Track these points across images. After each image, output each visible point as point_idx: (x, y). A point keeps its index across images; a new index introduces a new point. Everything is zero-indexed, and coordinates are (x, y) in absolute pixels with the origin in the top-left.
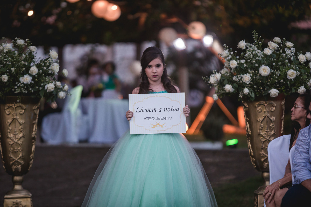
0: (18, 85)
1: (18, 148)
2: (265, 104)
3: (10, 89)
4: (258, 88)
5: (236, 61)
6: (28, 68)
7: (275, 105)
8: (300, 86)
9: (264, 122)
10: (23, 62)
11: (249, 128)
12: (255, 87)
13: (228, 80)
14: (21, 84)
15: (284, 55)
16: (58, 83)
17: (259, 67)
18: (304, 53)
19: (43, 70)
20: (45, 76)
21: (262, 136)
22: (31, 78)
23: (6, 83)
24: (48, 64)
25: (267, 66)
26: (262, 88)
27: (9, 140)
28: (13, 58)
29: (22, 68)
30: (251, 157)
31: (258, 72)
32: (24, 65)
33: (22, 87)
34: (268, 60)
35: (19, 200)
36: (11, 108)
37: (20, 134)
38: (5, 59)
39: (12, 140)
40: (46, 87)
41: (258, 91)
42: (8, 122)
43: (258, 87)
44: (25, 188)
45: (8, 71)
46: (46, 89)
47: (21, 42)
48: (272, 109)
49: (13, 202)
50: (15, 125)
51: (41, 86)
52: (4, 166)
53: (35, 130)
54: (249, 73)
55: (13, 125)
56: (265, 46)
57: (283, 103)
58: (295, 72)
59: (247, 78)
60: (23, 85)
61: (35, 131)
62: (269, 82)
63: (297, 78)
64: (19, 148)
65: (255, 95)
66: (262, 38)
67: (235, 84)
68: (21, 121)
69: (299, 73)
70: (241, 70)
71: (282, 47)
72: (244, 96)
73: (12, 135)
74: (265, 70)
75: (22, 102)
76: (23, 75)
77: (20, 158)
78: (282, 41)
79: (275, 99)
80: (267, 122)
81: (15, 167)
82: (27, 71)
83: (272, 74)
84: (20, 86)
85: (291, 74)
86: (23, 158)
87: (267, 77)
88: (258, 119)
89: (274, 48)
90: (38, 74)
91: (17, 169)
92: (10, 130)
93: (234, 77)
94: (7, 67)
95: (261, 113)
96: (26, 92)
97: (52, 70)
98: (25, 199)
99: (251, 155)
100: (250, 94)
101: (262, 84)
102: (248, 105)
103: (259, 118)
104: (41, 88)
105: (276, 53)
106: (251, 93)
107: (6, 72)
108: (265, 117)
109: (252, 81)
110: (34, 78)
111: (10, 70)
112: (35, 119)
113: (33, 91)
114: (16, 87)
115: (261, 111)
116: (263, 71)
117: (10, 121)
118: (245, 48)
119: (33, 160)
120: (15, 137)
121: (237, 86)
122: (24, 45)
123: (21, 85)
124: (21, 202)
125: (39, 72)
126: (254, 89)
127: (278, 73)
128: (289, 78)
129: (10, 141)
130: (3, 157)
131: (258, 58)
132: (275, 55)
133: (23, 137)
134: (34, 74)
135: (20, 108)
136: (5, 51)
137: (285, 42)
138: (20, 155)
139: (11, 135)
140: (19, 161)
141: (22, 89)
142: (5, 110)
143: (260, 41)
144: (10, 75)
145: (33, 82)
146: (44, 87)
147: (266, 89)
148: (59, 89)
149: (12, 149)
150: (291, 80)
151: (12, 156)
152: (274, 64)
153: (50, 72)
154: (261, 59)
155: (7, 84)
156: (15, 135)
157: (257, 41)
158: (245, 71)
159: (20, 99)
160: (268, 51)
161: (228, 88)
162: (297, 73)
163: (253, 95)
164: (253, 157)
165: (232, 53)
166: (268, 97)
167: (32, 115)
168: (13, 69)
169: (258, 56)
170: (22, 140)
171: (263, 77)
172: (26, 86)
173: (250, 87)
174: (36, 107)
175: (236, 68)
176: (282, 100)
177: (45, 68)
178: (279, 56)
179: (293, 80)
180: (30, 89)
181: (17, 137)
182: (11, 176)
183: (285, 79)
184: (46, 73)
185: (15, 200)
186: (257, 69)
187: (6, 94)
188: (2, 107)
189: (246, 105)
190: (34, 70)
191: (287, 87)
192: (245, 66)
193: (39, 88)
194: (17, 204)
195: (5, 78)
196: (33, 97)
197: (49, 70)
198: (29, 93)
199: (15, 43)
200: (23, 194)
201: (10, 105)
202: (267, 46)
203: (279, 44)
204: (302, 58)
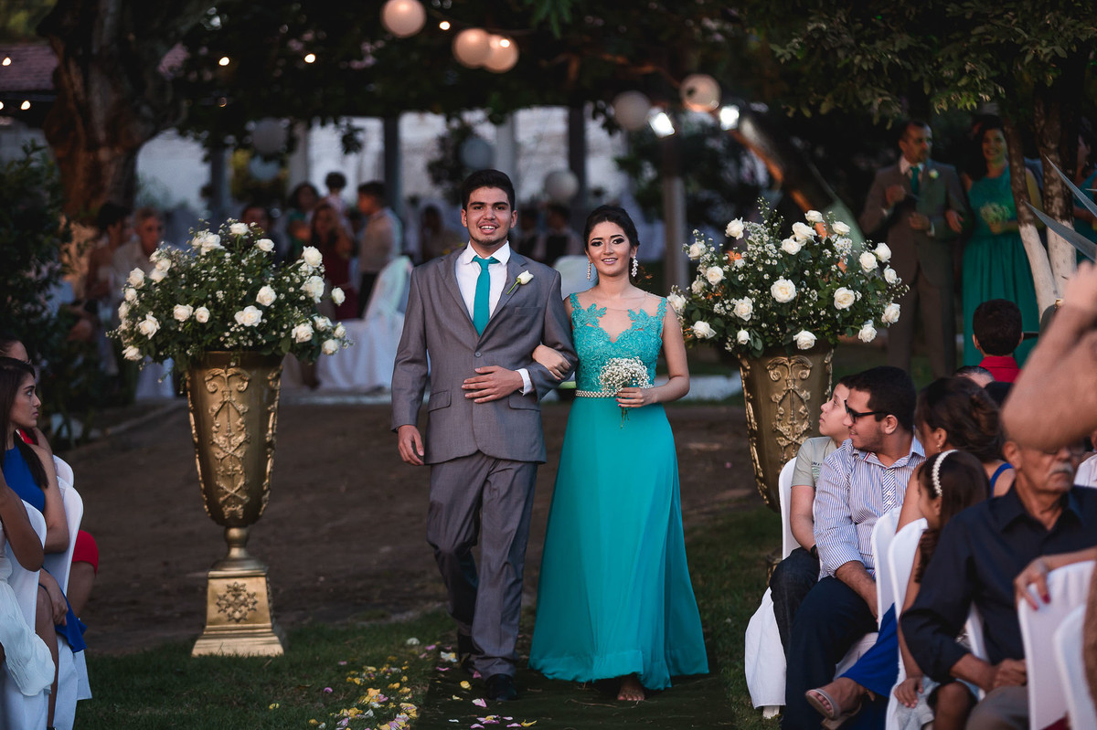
0: (232, 330)
1: (236, 466)
2: (787, 364)
3: (214, 337)
4: (770, 329)
5: (722, 267)
6: (254, 292)
7: (810, 365)
8: (863, 324)
9: (787, 402)
11: (752, 416)
12: (764, 325)
13: (701, 310)
15: (828, 252)
16: (323, 322)
17: (771, 281)
18: (873, 248)
19: (286, 292)
20: (292, 306)
21: (781, 434)
22: (260, 313)
23: (203, 325)
24: (298, 280)
25: (790, 281)
26: (779, 329)
27: (216, 450)
28: (220, 267)
29: (241, 289)
30: (757, 480)
31: (770, 294)
32: (245, 286)
33: (242, 334)
34: (795, 268)
35: (240, 582)
36: (218, 378)
37: (240, 435)
38: (203, 272)
39: (221, 449)
40: (294, 331)
41: (770, 336)
42: (212, 410)
43: (770, 325)
44: (253, 555)
45: (209, 296)
46: (293, 336)
47: (239, 229)
48: (802, 374)
49: (228, 587)
50: (229, 416)
51: (283, 330)
52: (206, 507)
53: (273, 425)
54: (750, 296)
55: (223, 416)
56: (786, 232)
57: (828, 359)
58: (851, 292)
59: (744, 308)
60: (242, 329)
61: (273, 428)
62: (795, 315)
63: (856, 304)
64: (238, 468)
65: (765, 345)
66: (778, 215)
67: (717, 320)
69: (859, 296)
70: (732, 288)
72: (738, 346)
73: (221, 438)
74: (784, 290)
75: (244, 364)
76: (243, 305)
77: (241, 488)
78: (824, 219)
79: (809, 353)
80: (792, 402)
81: (229, 509)
82: (251, 300)
83: (800, 299)
84: (235, 332)
85: (842, 299)
86: (244, 489)
87: (790, 305)
88: (773, 398)
89: (807, 237)
90: (277, 302)
91: (233, 514)
92: (217, 427)
93: (717, 306)
94: (207, 289)
95: (778, 384)
96: (251, 343)
97: (306, 293)
98: (254, 580)
99: (757, 476)
100: (752, 342)
101: (781, 320)
102: (750, 364)
103: (773, 393)
104: (282, 334)
105: (812, 250)
106: (755, 341)
107: (207, 300)
108: (789, 391)
109: (756, 314)
110: (266, 311)
111: (214, 294)
112: (272, 403)
113: (264, 342)
114: (227, 334)
115: (780, 379)
116: (779, 292)
117: (216, 407)
118: (741, 235)
119: (268, 493)
120: (230, 442)
121: (723, 325)
122: (247, 235)
123: (238, 330)
124: (245, 585)
125: (278, 299)
126: (761, 331)
127: (814, 295)
128: (839, 306)
129: (219, 451)
130: (203, 486)
131: (768, 262)
132: (809, 253)
133: (246, 442)
134: (267, 303)
135: (237, 377)
136: (203, 252)
137: (832, 221)
138: (241, 483)
139: (219, 439)
140: (238, 495)
141: (241, 338)
142: (205, 382)
143: (776, 221)
144: (215, 306)
145: (265, 321)
146: (289, 332)
147: (788, 330)
148: (323, 334)
149: (222, 469)
150: (844, 310)
151: (222, 485)
152: (807, 274)
153: (303, 298)
154: (775, 262)
155: (208, 328)
156: (229, 438)
157: (769, 221)
158: (741, 292)
159: (237, 360)
160: (791, 246)
161: (702, 328)
162: (856, 298)
163: (759, 346)
164: (762, 480)
165: (712, 248)
166: (793, 348)
167: (266, 392)
168: (220, 294)
169: (768, 257)
170: (244, 448)
171: (782, 304)
172: (250, 331)
173: (752, 326)
174: (274, 375)
175: (722, 282)
176: (825, 353)
177: (292, 289)
178: (818, 254)
179: (848, 310)
180: (260, 337)
181: (232, 443)
182: (223, 528)
183: (830, 306)
184: (293, 300)
185: (231, 582)
186: (766, 286)
187: (207, 348)
188: (198, 376)
189: (745, 363)
190: (267, 295)
191: (834, 324)
192: (740, 278)
193: (278, 335)
194: (236, 591)
195: (203, 314)
196: (266, 353)
197: (301, 293)
198: (257, 346)
199: (227, 229)
200: (250, 567)
201: (217, 371)
202: (789, 233)
203: (819, 228)
204: (868, 261)
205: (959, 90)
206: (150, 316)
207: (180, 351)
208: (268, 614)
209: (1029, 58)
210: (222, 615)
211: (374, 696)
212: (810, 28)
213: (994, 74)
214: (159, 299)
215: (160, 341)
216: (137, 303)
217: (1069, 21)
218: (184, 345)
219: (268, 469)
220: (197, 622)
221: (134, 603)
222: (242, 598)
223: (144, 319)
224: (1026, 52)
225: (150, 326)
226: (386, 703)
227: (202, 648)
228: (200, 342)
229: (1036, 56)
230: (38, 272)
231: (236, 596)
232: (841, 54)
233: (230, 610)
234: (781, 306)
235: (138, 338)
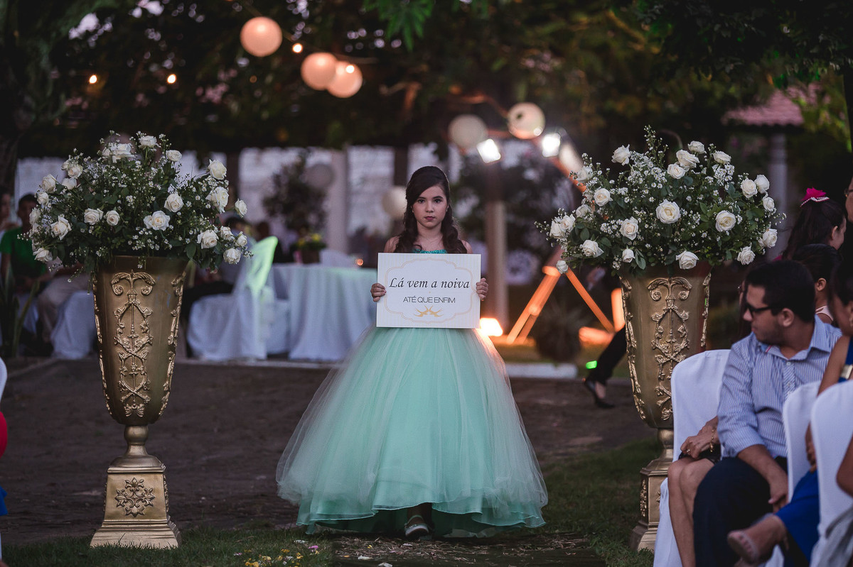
0: (141, 233)
1: (139, 366)
2: (668, 284)
3: (123, 241)
4: (653, 250)
5: (609, 190)
6: (163, 196)
7: (690, 286)
8: (743, 247)
9: (666, 322)
10: (151, 184)
11: (632, 334)
12: (648, 246)
13: (589, 230)
14: (148, 230)
15: (710, 179)
16: (226, 231)
17: (656, 204)
18: (753, 178)
19: (193, 201)
20: (198, 214)
21: (660, 352)
23: (114, 227)
24: (204, 189)
25: (674, 202)
26: (661, 250)
27: (119, 350)
28: (130, 174)
29: (150, 195)
30: (635, 396)
31: (655, 216)
32: (154, 190)
33: (149, 237)
34: (676, 190)
35: (138, 478)
36: (125, 281)
37: (143, 336)
38: (114, 178)
39: (125, 349)
40: (199, 237)
41: (653, 256)
42: (118, 312)
43: (654, 246)
44: (151, 453)
45: (119, 202)
46: (199, 242)
47: (148, 141)
48: (682, 294)
49: (127, 482)
50: (133, 319)
51: (188, 236)
52: (108, 406)
53: (175, 329)
54: (636, 217)
55: (128, 318)
56: (671, 159)
57: (706, 282)
58: (732, 216)
59: (630, 227)
60: (151, 233)
61: (174, 332)
62: (677, 236)
63: (736, 229)
64: (141, 368)
65: (648, 264)
66: (663, 143)
67: (605, 240)
68: (146, 310)
69: (740, 219)
70: (618, 210)
71: (706, 162)
72: (624, 264)
73: (125, 340)
74: (669, 212)
75: (150, 269)
76: (151, 211)
77: (142, 387)
78: (706, 149)
79: (689, 273)
80: (672, 322)
81: (130, 408)
82: (160, 204)
83: (684, 220)
84: (144, 234)
85: (723, 222)
86: (147, 389)
87: (673, 227)
88: (653, 316)
89: (690, 164)
90: (184, 210)
91: (134, 412)
92: (122, 329)
93: (604, 225)
94: (117, 195)
95: (658, 303)
96: (158, 247)
97: (211, 203)
98: (152, 476)
99: (635, 392)
100: (637, 261)
101: (663, 241)
102: (631, 285)
103: (654, 312)
104: (188, 241)
105: (693, 176)
106: (639, 260)
107: (117, 205)
108: (668, 311)
109: (641, 234)
110: (174, 217)
111: (124, 200)
112: (175, 307)
113: (171, 246)
114: (136, 237)
115: (660, 298)
116: (664, 213)
117: (121, 309)
118: (627, 162)
120: (133, 343)
121: (609, 244)
122: (155, 147)
123: (147, 233)
124: (142, 482)
125: (184, 207)
126: (645, 251)
127: (697, 218)
128: (720, 228)
129: (123, 351)
130: (105, 386)
131: (654, 185)
132: (691, 180)
133: (149, 343)
134: (175, 209)
135: (143, 281)
136: (115, 159)
137: (713, 151)
138: (143, 382)
139: (123, 340)
140: (139, 394)
141: (149, 241)
142: (111, 285)
143: (661, 149)
144: (125, 211)
145: (172, 227)
146: (195, 237)
147: (670, 252)
148: (226, 242)
149: (125, 368)
150: (724, 233)
151: (124, 384)
152: (689, 198)
153: (208, 206)
154: (660, 186)
155: (117, 231)
156: (132, 339)
157: (654, 148)
158: (626, 213)
159: (143, 262)
160: (676, 171)
161: (590, 247)
162: (737, 221)
163: (643, 265)
164: (639, 396)
165: (600, 172)
166: (674, 270)
167: (169, 297)
168: (130, 199)
169: (654, 180)
170: (146, 349)
171: (665, 225)
172: (158, 235)
173: (637, 246)
174: (178, 281)
175: (608, 204)
176: (704, 275)
177: (198, 198)
178: (699, 181)
179: (728, 234)
180: (166, 242)
181: (136, 344)
182: (123, 426)
183: (711, 231)
184: (199, 209)
185: (130, 478)
186: (651, 208)
187: (115, 252)
188: (105, 278)
189: (627, 284)
190: (175, 201)
191: (715, 248)
192: (626, 200)
193: (184, 241)
194: (135, 487)
195: (114, 217)
196: (171, 258)
197: (207, 201)
198: (164, 251)
200: (148, 464)
201: (123, 275)
202: (675, 160)
203: (700, 156)
204: (749, 187)
205: (812, 56)
206: (61, 218)
207: (89, 254)
208: (164, 510)
210: (120, 509)
213: (846, 46)
214: (72, 205)
215: (70, 243)
216: (49, 206)
218: (94, 247)
220: (95, 515)
221: (26, 513)
222: (139, 494)
223: (56, 220)
225: (62, 227)
227: (100, 539)
228: (108, 245)
231: (134, 492)
233: (129, 504)
234: (664, 227)
235: (48, 240)
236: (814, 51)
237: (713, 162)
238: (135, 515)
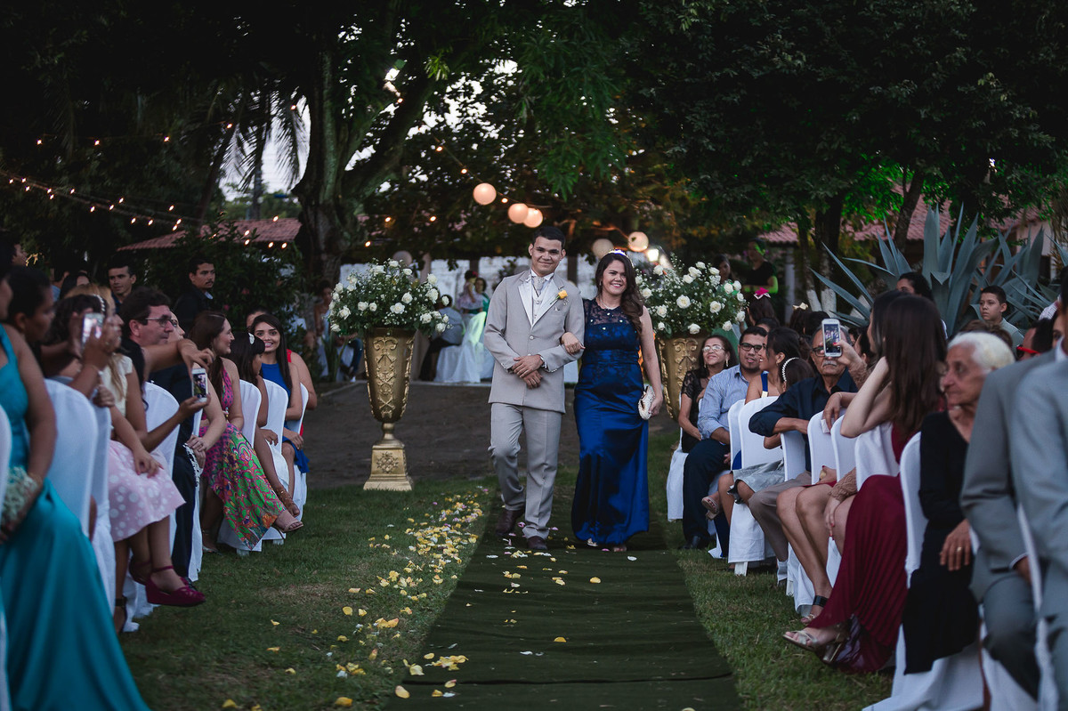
0: (389, 315)
2: (684, 342)
3: (379, 319)
4: (675, 323)
5: (651, 290)
6: (400, 295)
8: (726, 321)
9: (684, 363)
10: (395, 288)
12: (673, 321)
14: (392, 314)
15: (708, 283)
17: (677, 297)
19: (418, 297)
20: (421, 304)
22: (404, 307)
23: (373, 313)
24: (424, 290)
25: (687, 296)
26: (680, 323)
27: (378, 380)
28: (383, 282)
29: (394, 295)
31: (676, 304)
32: (396, 292)
33: (393, 317)
34: (688, 290)
35: (389, 452)
36: (381, 342)
37: (391, 373)
38: (374, 285)
39: (381, 380)
40: (421, 317)
41: (675, 326)
42: (377, 359)
43: (676, 321)
44: (397, 437)
46: (421, 320)
48: (693, 348)
49: (383, 454)
50: (385, 363)
51: (415, 317)
52: (372, 411)
53: (409, 369)
54: (666, 305)
55: (382, 363)
56: (686, 272)
58: (719, 304)
59: (662, 310)
60: (394, 315)
61: (409, 371)
62: (689, 316)
63: (722, 311)
64: (390, 391)
65: (673, 331)
68: (393, 358)
69: (724, 306)
70: (656, 301)
71: (706, 274)
74: (684, 302)
75: (394, 335)
76: (394, 303)
77: (391, 402)
78: (706, 267)
79: (696, 336)
80: (687, 363)
81: (384, 413)
82: (399, 300)
83: (693, 306)
85: (714, 307)
86: (393, 402)
87: (687, 310)
89: (697, 275)
90: (413, 302)
91: (387, 415)
92: (380, 368)
94: (376, 294)
95: (679, 353)
96: (398, 323)
97: (428, 298)
98: (397, 451)
100: (666, 330)
101: (681, 319)
102: (665, 343)
103: (677, 358)
104: (415, 319)
105: (699, 282)
106: (668, 329)
107: (375, 300)
108: (685, 357)
109: (668, 314)
110: (407, 306)
111: (379, 297)
112: (409, 356)
113: (405, 323)
114: (386, 318)
115: (680, 350)
116: (681, 302)
117: (379, 358)
118: (661, 274)
119: (405, 405)
120: (385, 377)
122: (398, 267)
124: (392, 453)
125: (413, 300)
126: (671, 324)
127: (700, 305)
128: (712, 311)
130: (371, 400)
131: (676, 287)
132: (697, 284)
133: (394, 377)
134: (408, 302)
135: (391, 342)
136: (375, 275)
138: (391, 398)
139: (380, 375)
140: (389, 405)
141: (393, 320)
142: (373, 344)
143: (680, 266)
144: (380, 303)
145: (406, 312)
146: (419, 317)
147: (685, 324)
148: (436, 319)
149: (381, 391)
150: (715, 314)
151: (381, 400)
152: (696, 294)
153: (426, 300)
154: (679, 287)
155: (376, 314)
156: (385, 374)
157: (677, 266)
158: (660, 302)
159: (391, 332)
160: (688, 279)
162: (722, 307)
163: (670, 331)
164: (669, 405)
165: (646, 280)
166: (688, 334)
167: (406, 351)
168: (383, 296)
169: (676, 284)
170: (393, 380)
171: (682, 309)
172: (398, 316)
174: (410, 341)
175: (650, 297)
177: (421, 295)
178: (702, 284)
179: (717, 314)
180: (403, 320)
181: (387, 377)
182: (381, 423)
183: (708, 312)
184: (421, 301)
185: (385, 452)
186: (674, 299)
187: (375, 326)
188: (370, 341)
189: (662, 342)
190: (408, 297)
191: (710, 322)
192: (661, 295)
193: (413, 319)
194: (387, 456)
195: (374, 306)
196: (406, 329)
197: (426, 297)
198: (402, 325)
199: (387, 265)
200: (395, 444)
201: (380, 339)
202: (687, 273)
203: (703, 271)
204: (728, 287)
205: (777, 214)
206: (345, 307)
207: (361, 327)
208: (404, 470)
209: (813, 197)
210: (379, 469)
211: (460, 506)
212: (702, 177)
213: (796, 207)
214: (351, 299)
215: (350, 321)
216: (339, 300)
217: (835, 179)
218: (363, 323)
219: (406, 392)
220: (365, 471)
221: (333, 470)
222: (390, 460)
223: (342, 309)
224: (811, 195)
225: (345, 312)
226: (466, 509)
227: (368, 485)
228: (371, 322)
229: (817, 197)
230: (288, 308)
231: (387, 460)
232: (716, 192)
233: (384, 466)
234: (682, 310)
235: (339, 320)
236: (779, 210)
237: (710, 274)
238: (388, 472)
